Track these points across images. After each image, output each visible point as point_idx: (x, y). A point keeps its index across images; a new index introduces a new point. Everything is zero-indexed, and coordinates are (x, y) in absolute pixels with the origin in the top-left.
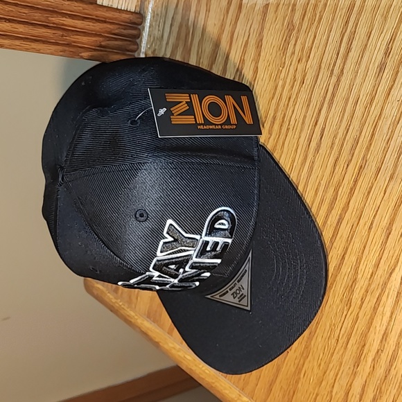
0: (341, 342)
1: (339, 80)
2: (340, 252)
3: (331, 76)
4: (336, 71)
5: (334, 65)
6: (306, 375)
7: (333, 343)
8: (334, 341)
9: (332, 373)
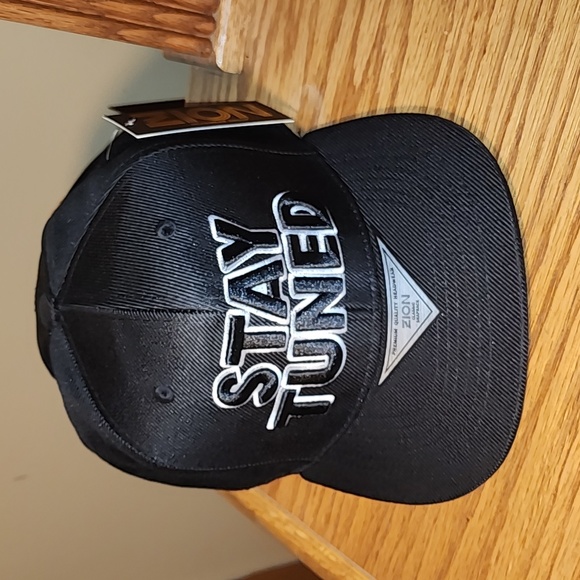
0: (560, 497)
1: (545, 39)
2: (556, 338)
3: (531, 35)
4: (540, 27)
5: (537, 15)
6: (500, 559)
7: (547, 500)
8: (547, 497)
9: (546, 555)
